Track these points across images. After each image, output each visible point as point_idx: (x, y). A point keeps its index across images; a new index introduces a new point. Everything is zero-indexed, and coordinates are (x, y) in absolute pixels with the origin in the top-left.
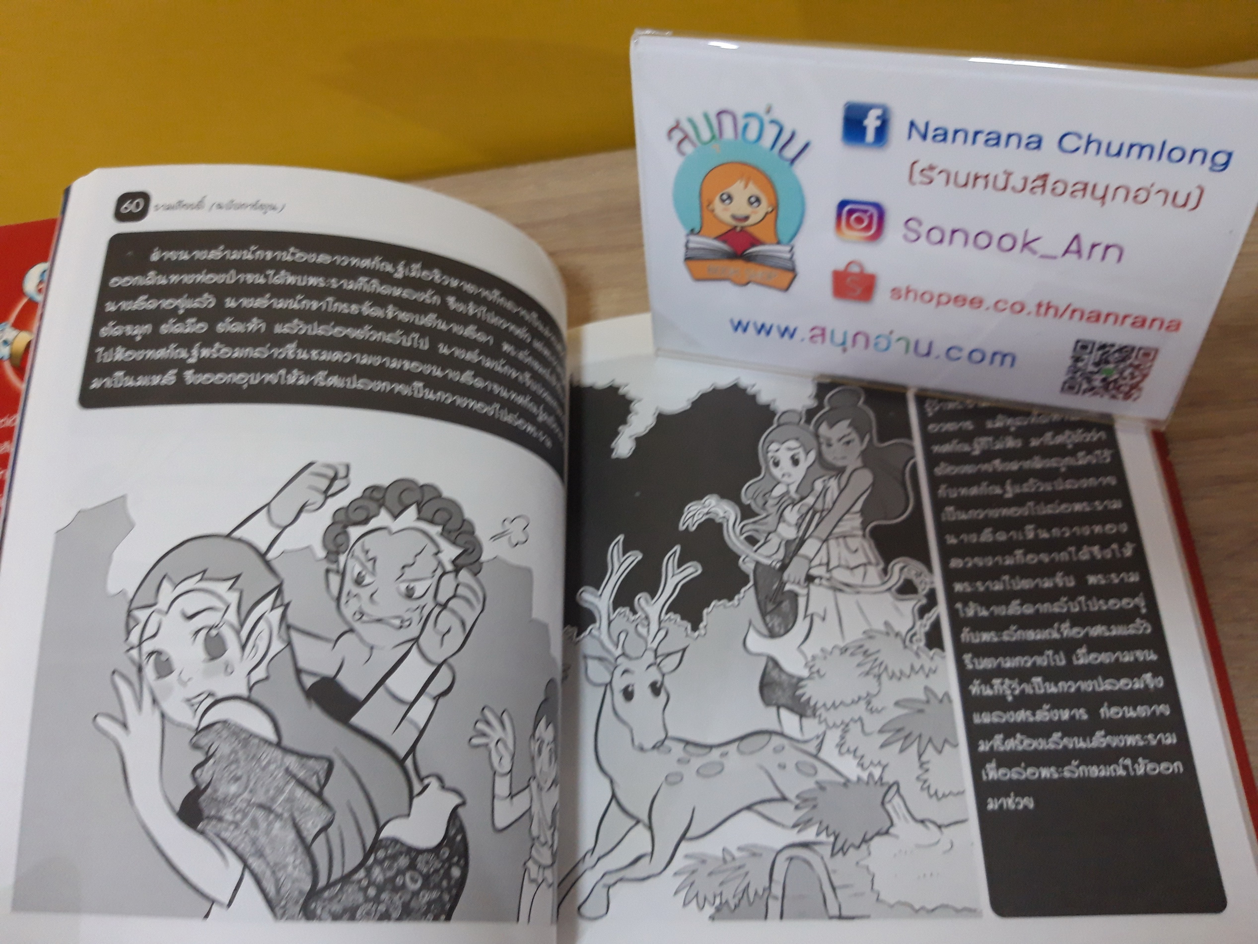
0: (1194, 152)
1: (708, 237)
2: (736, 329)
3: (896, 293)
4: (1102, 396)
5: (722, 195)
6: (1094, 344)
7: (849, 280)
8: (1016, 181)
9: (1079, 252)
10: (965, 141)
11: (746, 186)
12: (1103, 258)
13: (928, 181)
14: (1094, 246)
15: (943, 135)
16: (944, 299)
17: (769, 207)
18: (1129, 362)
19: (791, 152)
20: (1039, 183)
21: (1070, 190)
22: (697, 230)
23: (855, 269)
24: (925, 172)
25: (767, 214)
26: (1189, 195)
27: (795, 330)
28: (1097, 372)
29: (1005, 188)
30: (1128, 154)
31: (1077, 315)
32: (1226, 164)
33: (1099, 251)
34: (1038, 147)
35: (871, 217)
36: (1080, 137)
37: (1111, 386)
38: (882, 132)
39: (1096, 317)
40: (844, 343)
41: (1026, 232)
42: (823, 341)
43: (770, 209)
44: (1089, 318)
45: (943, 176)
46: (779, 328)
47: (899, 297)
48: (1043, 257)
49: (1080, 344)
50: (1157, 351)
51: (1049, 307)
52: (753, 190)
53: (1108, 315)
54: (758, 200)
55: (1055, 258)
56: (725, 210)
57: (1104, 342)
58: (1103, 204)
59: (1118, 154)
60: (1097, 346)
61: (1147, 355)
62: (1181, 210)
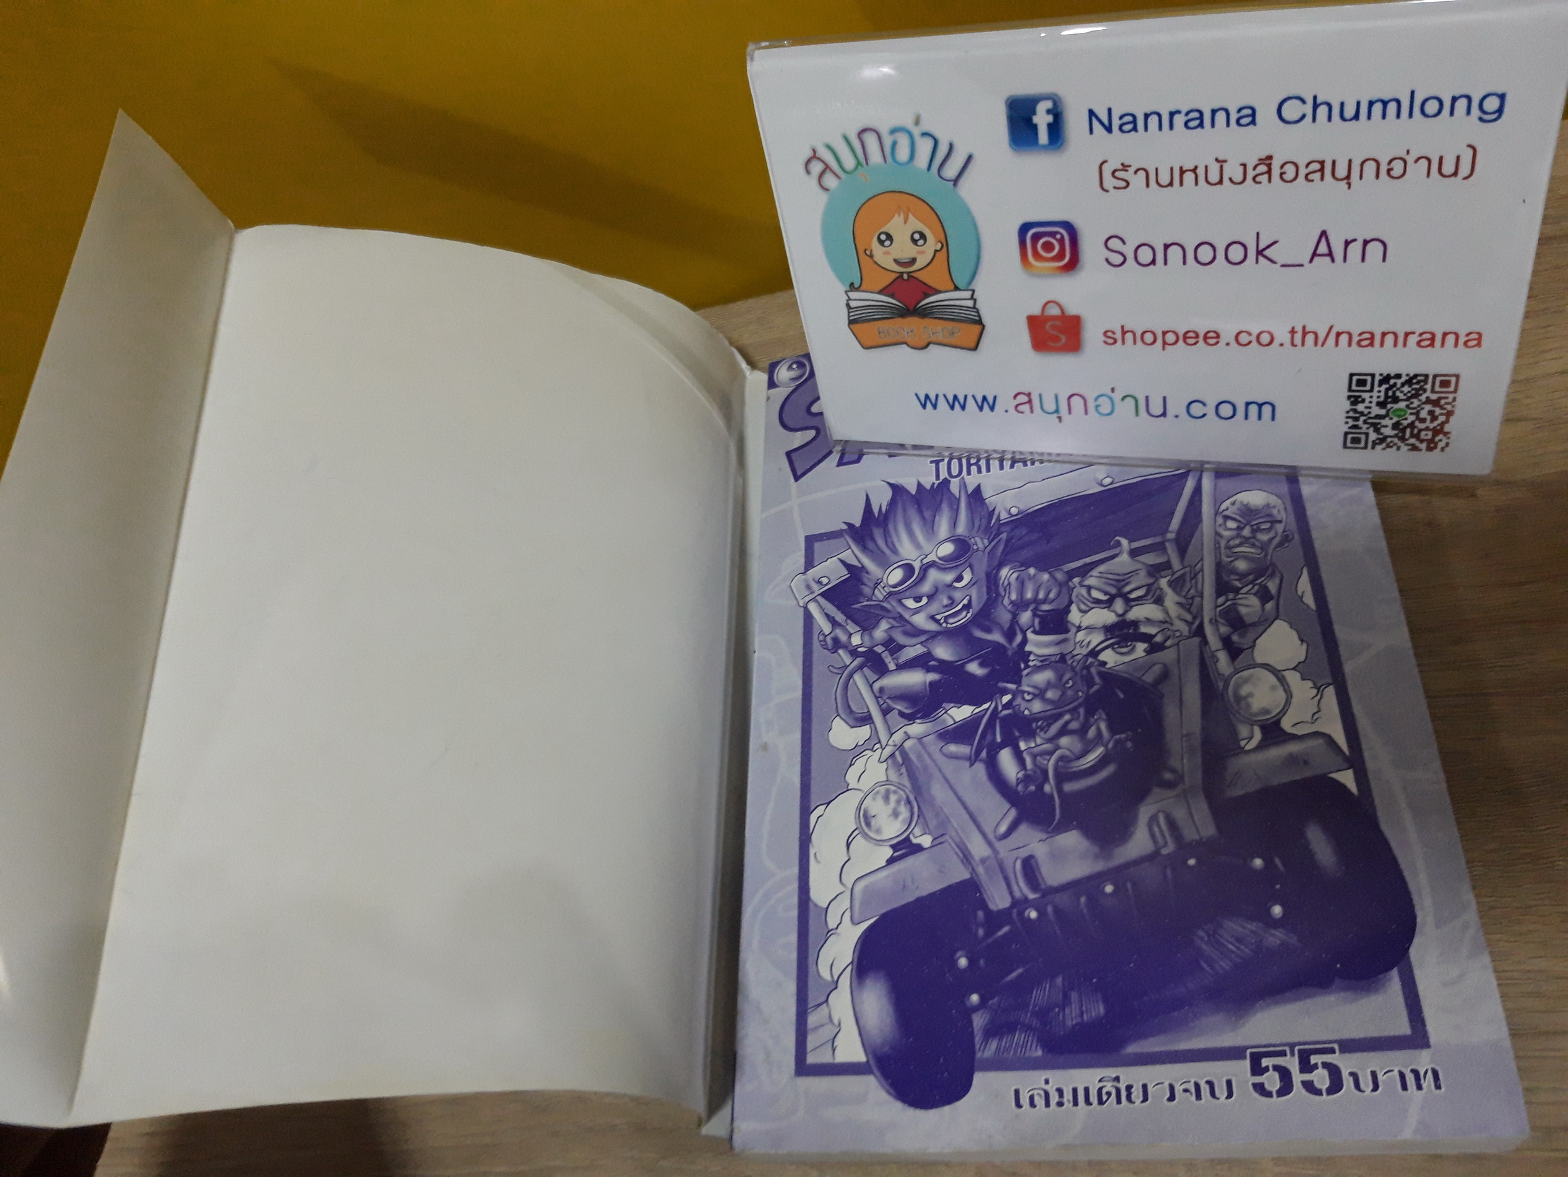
0: (1454, 99)
1: (871, 292)
2: (924, 406)
3: (1110, 338)
4: (1398, 448)
5: (879, 238)
6: (1373, 376)
7: (1049, 324)
8: (1233, 170)
9: (1330, 254)
10: (1160, 128)
11: (906, 221)
12: (1363, 259)
13: (1123, 184)
14: (1347, 243)
15: (1130, 123)
16: (1170, 338)
17: (936, 244)
18: (1423, 398)
19: (951, 171)
20: (1263, 168)
21: (1303, 172)
22: (856, 286)
23: (1054, 311)
24: (1117, 174)
25: (936, 251)
26: (1458, 158)
27: (995, 397)
28: (1387, 415)
29: (1221, 182)
30: (1369, 117)
31: (1344, 339)
32: (1500, 111)
33: (1355, 249)
34: (1253, 122)
35: (1061, 242)
36: (1303, 101)
37: (1408, 431)
38: (1056, 130)
39: (1369, 340)
40: (1057, 411)
41: (1258, 234)
42: (1032, 411)
43: (939, 246)
44: (1359, 342)
45: (1142, 174)
46: (973, 396)
47: (1115, 341)
48: (1283, 266)
49: (1355, 378)
50: (1457, 376)
51: (1305, 333)
52: (915, 224)
53: (1384, 334)
54: (923, 236)
55: (1302, 265)
56: (887, 253)
57: (1385, 375)
58: (1349, 184)
59: (1356, 117)
60: (1377, 378)
61: (1445, 384)
62: (1453, 178)
